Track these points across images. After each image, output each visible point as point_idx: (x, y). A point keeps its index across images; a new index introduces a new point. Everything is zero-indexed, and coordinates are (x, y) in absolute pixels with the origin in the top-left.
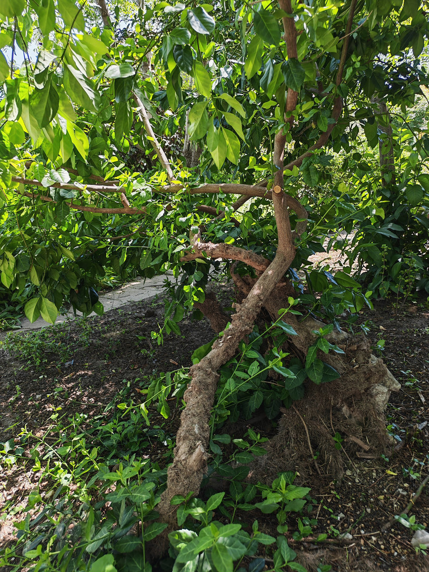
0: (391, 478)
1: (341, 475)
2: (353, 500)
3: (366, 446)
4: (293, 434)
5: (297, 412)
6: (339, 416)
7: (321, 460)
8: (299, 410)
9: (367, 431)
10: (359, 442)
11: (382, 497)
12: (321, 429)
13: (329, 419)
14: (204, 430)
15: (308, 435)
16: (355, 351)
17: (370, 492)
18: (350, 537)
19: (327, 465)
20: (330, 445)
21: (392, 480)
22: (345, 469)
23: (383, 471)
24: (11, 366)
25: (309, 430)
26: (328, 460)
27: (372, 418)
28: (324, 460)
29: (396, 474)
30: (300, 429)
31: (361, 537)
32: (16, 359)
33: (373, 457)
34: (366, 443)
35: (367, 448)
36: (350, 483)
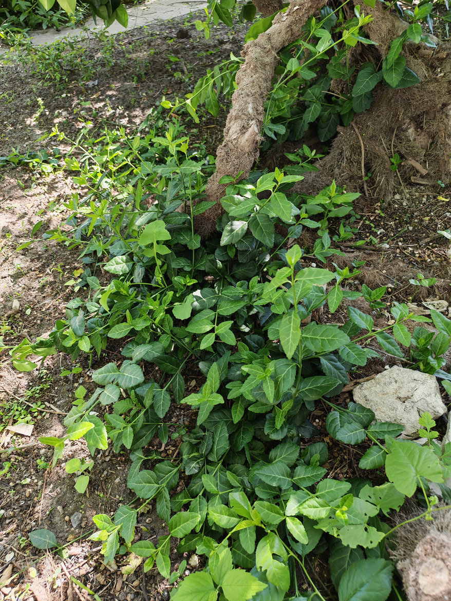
0: (441, 203)
1: (389, 198)
2: (396, 220)
3: (425, 170)
4: (347, 153)
5: (356, 130)
6: (403, 137)
7: (372, 182)
8: (358, 128)
9: (430, 155)
10: (418, 166)
11: (427, 218)
12: (379, 150)
13: (391, 140)
14: (259, 112)
15: (363, 156)
16: (443, 59)
17: (416, 214)
18: (388, 246)
19: (376, 188)
20: (384, 167)
21: (442, 206)
22: (394, 194)
23: (435, 197)
24: (28, 83)
25: (365, 150)
26: (379, 182)
27: (440, 141)
28: (375, 182)
29: (447, 200)
30: (356, 149)
31: (398, 248)
32: (32, 76)
33: (428, 183)
34: (425, 167)
35: (424, 172)
36: (396, 206)
